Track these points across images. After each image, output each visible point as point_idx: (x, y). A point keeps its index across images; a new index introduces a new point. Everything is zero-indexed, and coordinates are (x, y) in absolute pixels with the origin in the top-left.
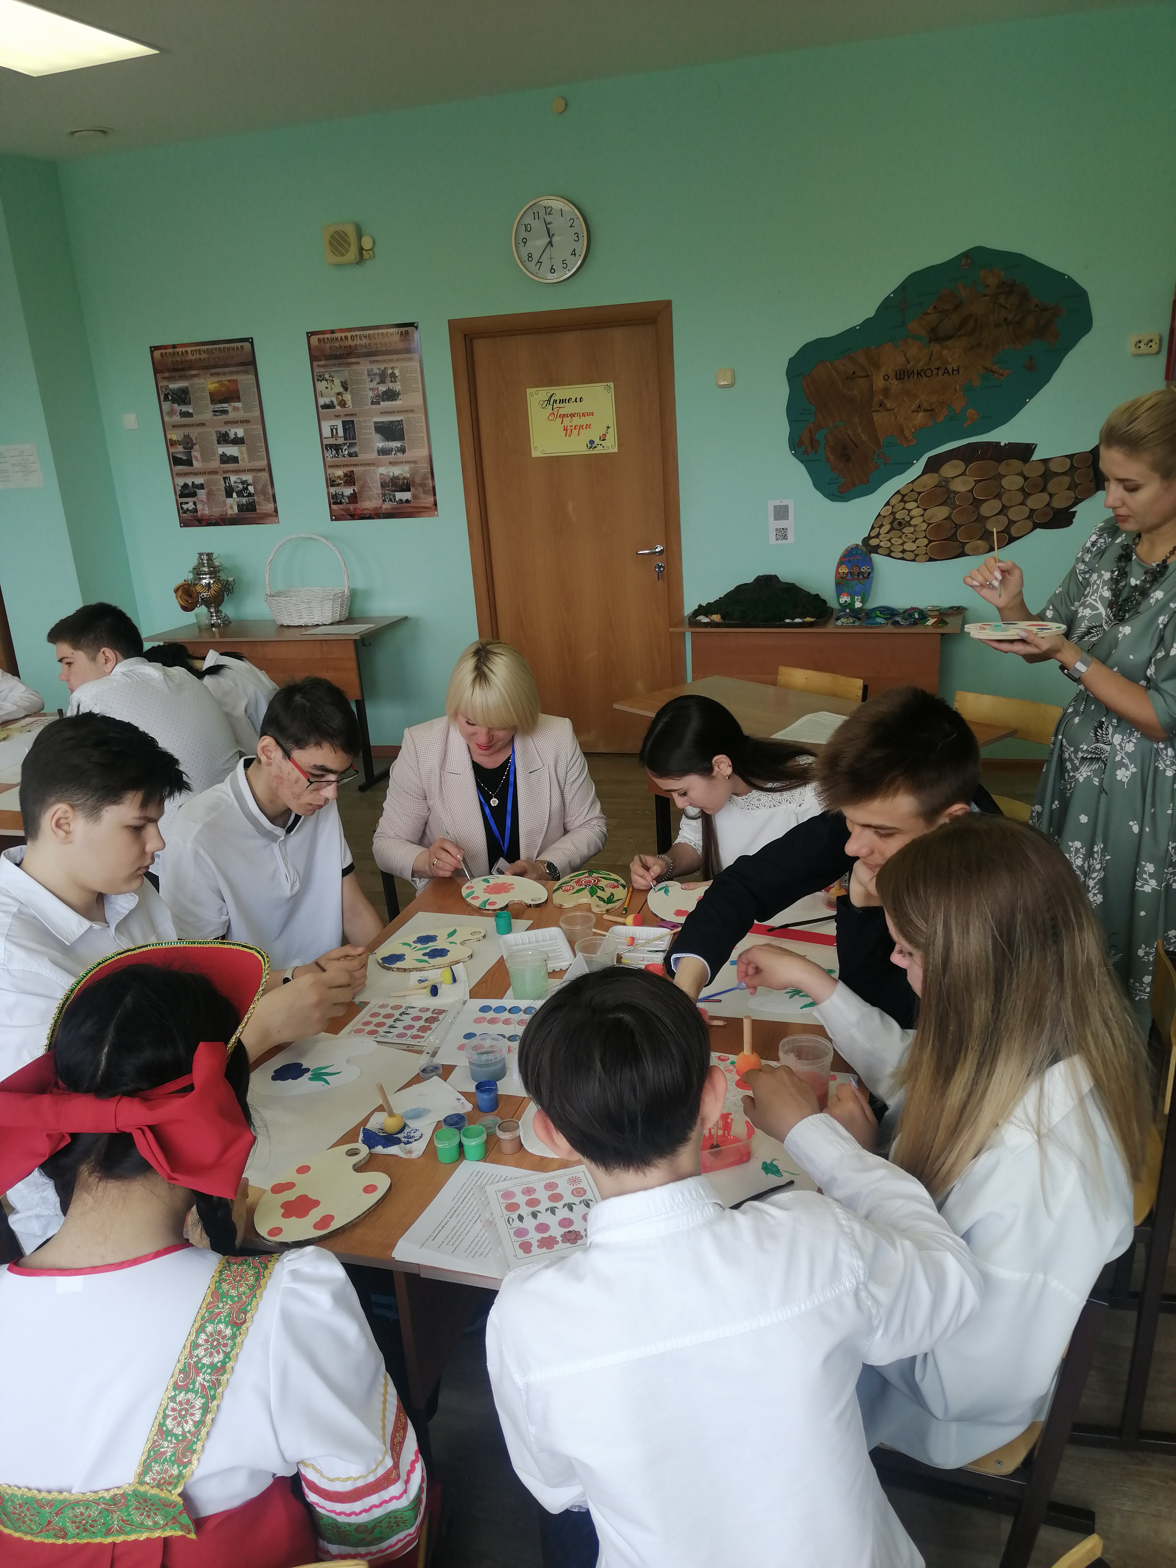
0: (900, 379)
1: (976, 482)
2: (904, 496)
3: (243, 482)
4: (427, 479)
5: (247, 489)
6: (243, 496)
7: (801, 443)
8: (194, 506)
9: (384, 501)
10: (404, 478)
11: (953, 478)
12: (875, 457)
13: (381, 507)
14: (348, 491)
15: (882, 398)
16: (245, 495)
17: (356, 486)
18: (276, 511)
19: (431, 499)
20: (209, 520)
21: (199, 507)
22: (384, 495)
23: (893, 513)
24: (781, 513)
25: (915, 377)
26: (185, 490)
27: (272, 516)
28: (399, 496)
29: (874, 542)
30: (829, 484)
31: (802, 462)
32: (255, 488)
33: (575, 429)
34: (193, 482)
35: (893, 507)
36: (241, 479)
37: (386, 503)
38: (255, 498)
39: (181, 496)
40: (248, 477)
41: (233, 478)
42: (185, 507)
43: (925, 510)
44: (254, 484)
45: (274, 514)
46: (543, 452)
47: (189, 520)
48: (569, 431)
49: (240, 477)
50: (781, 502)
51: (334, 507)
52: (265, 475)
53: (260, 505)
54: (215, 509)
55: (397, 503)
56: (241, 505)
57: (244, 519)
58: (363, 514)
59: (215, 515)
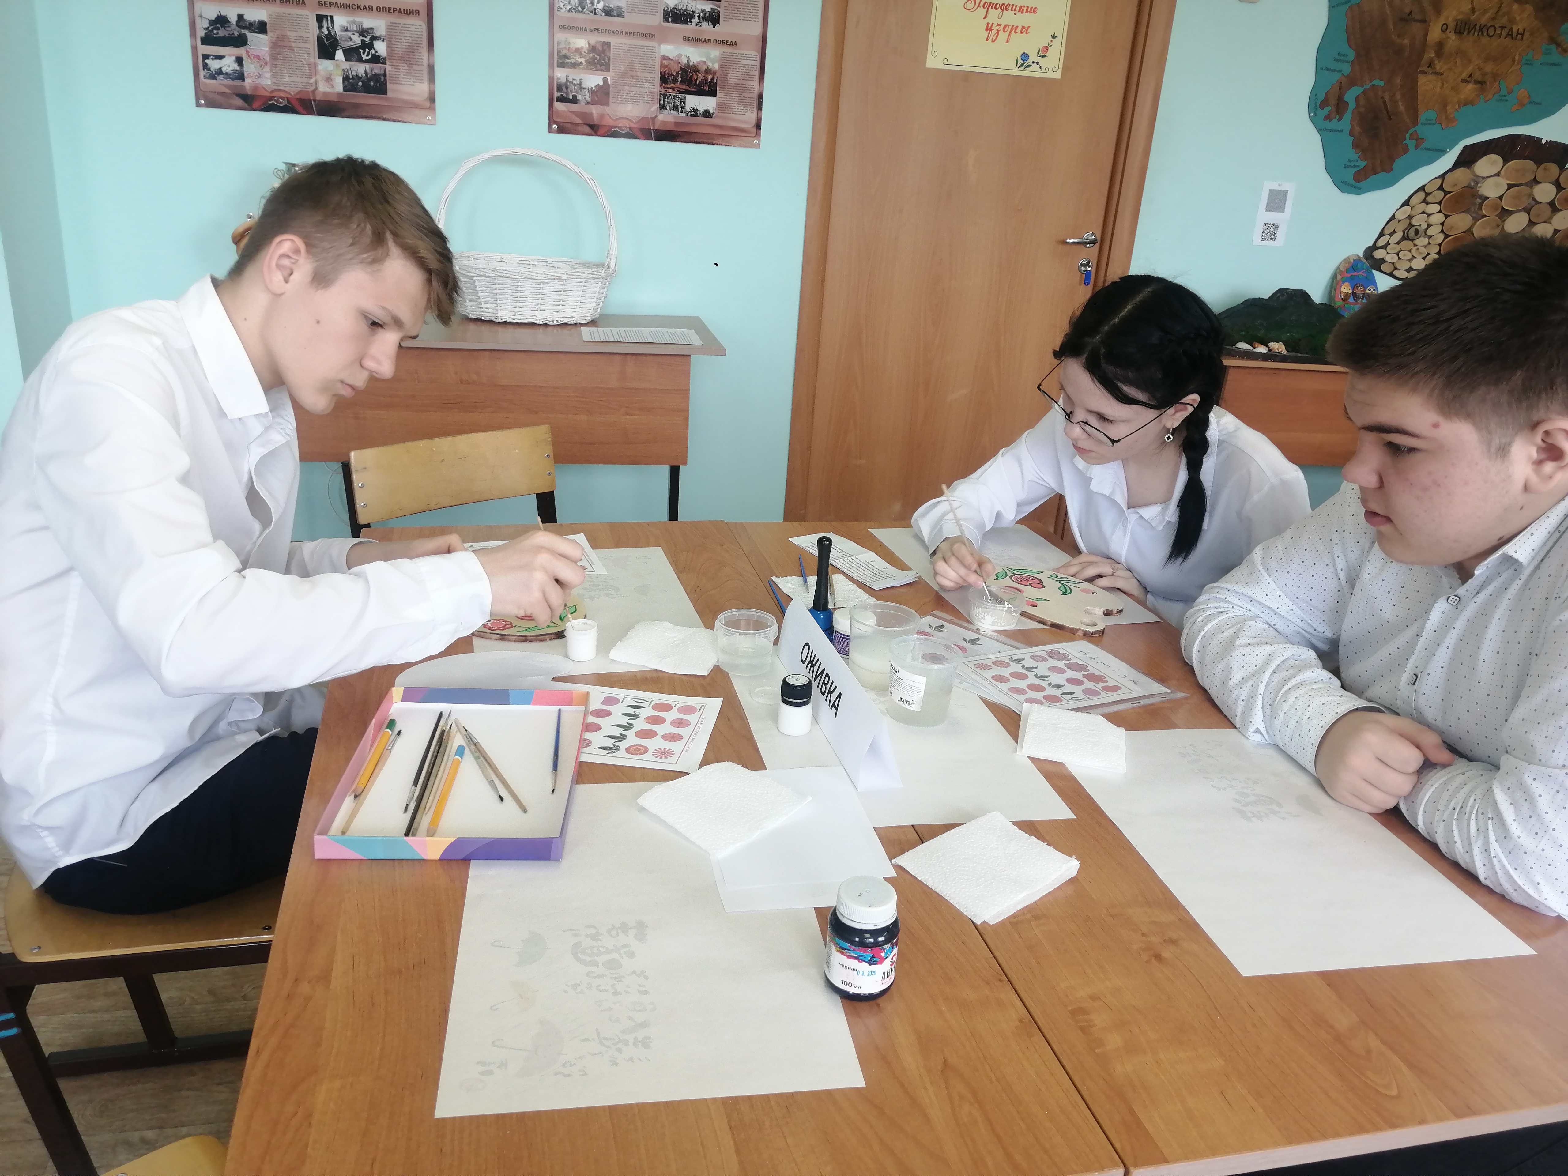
0: (1460, 33)
1: (1510, 186)
2: (1427, 194)
3: (363, 32)
4: (751, 78)
5: (370, 46)
6: (360, 60)
7: (1324, 104)
8: (236, 66)
9: (662, 107)
10: (708, 71)
11: (1483, 178)
12: (1408, 136)
13: (654, 119)
14: (593, 80)
15: (1433, 55)
16: (365, 57)
17: (612, 73)
18: (432, 99)
19: (751, 116)
20: (271, 98)
21: (250, 68)
22: (664, 96)
23: (1410, 217)
24: (1277, 201)
25: (1476, 34)
26: (218, 29)
27: (422, 108)
28: (693, 101)
29: (1379, 254)
30: (1346, 166)
31: (1319, 130)
32: (390, 47)
33: (1004, 31)
34: (240, 17)
35: (1412, 208)
36: (361, 25)
37: (665, 112)
38: (388, 67)
39: (208, 40)
40: (378, 24)
41: (340, 20)
42: (214, 65)
43: (1447, 216)
44: (389, 40)
45: (428, 104)
46: (945, 62)
47: (223, 94)
48: (994, 32)
49: (358, 19)
50: (1279, 185)
51: (559, 106)
52: (417, 24)
53: (396, 83)
54: (287, 79)
55: (687, 115)
56: (353, 78)
57: (356, 106)
58: (616, 127)
59: (287, 89)
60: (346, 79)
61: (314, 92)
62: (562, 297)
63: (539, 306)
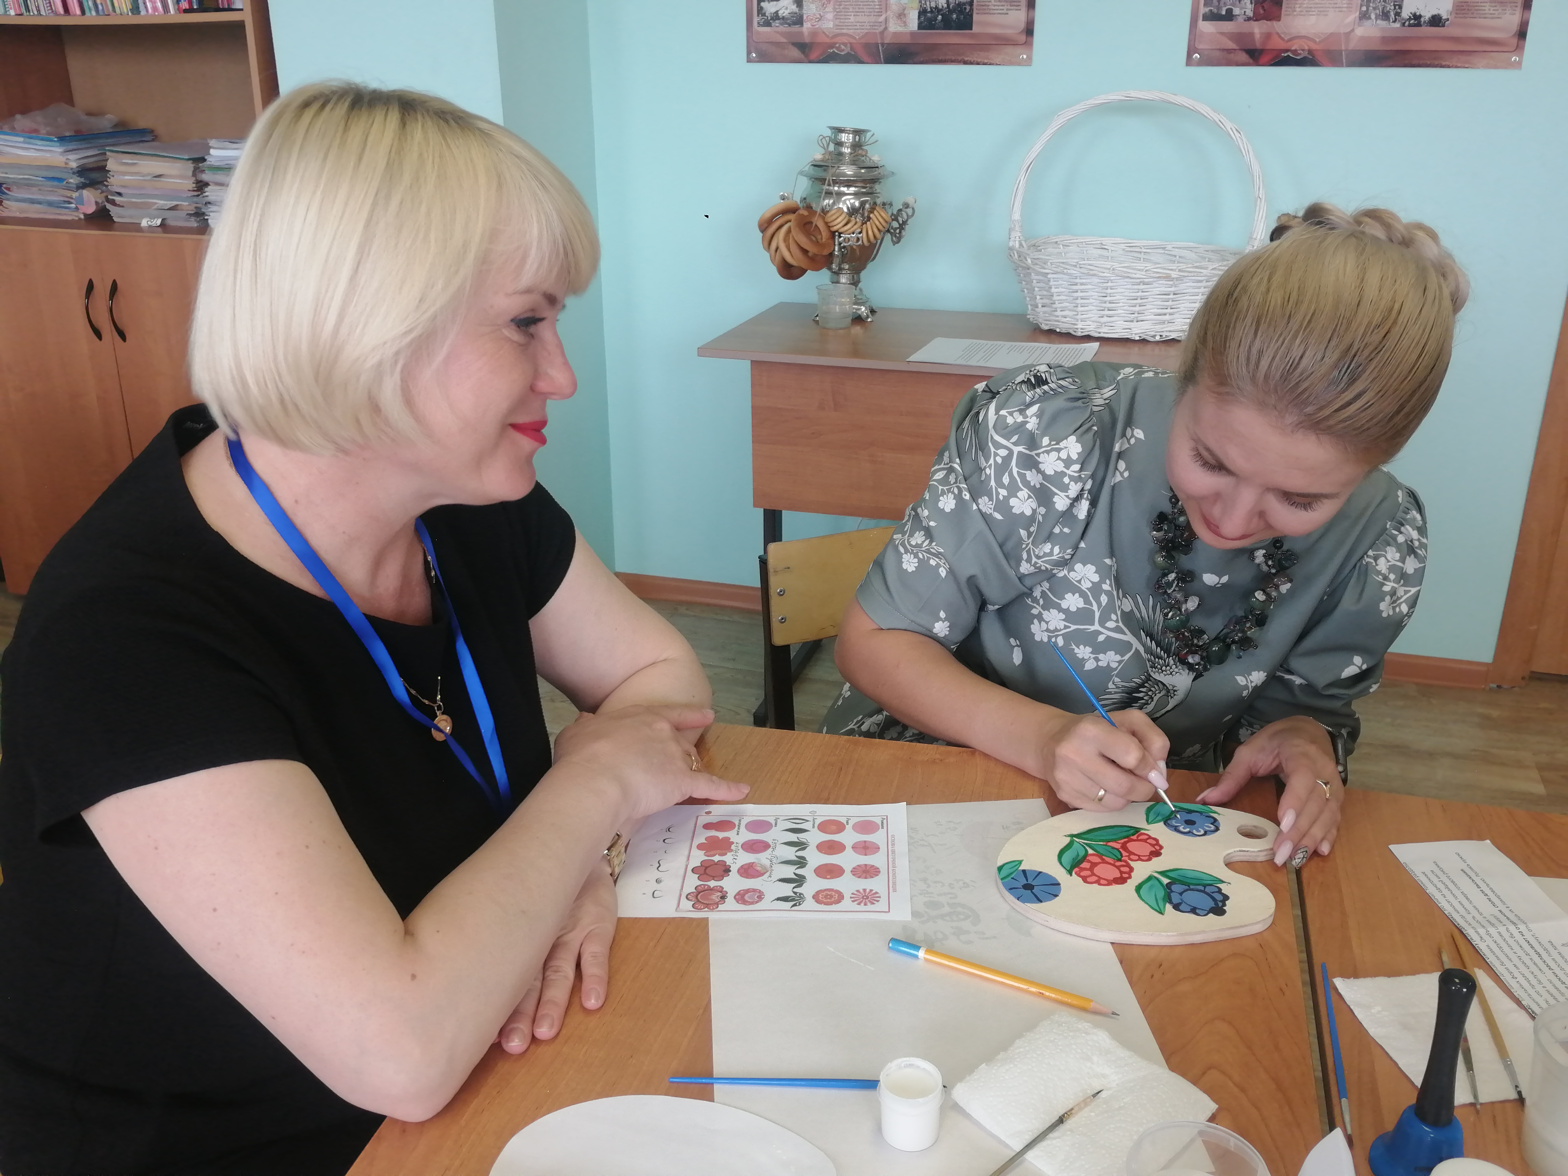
8: (794, 8)
18: (1029, 31)
19: (1511, 19)
20: (832, 46)
21: (810, 9)
27: (1015, 44)
37: (1367, 23)
42: (769, 8)
45: (1023, 38)
47: (777, 44)
51: (1207, 27)
53: (985, 14)
54: (852, 19)
55: (1403, 24)
56: (932, 12)
57: (934, 47)
58: (1287, 51)
59: (851, 32)
60: (922, 13)
61: (882, 33)
62: (1170, 303)
63: (1136, 315)
